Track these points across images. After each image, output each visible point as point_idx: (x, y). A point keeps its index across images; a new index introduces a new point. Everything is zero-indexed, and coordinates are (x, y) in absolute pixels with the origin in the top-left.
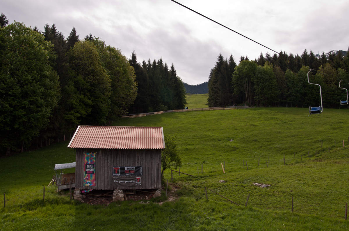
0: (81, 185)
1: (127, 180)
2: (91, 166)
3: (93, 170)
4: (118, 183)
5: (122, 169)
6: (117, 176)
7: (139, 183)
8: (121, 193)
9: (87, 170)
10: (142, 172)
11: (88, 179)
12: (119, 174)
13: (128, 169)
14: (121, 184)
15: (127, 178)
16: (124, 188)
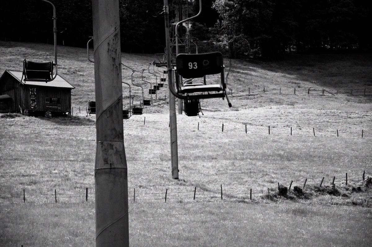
0: (29, 108)
1: (53, 106)
2: (34, 96)
3: (34, 99)
4: (49, 107)
5: (51, 99)
6: (48, 103)
7: (59, 108)
8: (50, 114)
9: (32, 98)
10: (61, 102)
11: (32, 104)
12: (49, 102)
13: (54, 99)
14: (50, 108)
15: (53, 104)
16: (52, 111)
